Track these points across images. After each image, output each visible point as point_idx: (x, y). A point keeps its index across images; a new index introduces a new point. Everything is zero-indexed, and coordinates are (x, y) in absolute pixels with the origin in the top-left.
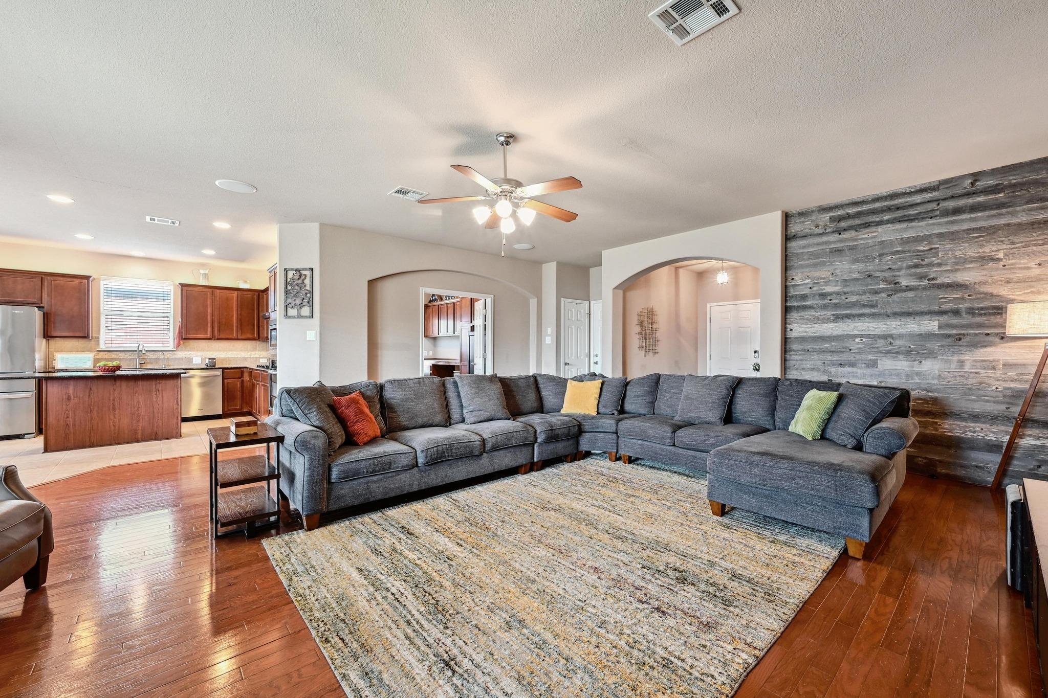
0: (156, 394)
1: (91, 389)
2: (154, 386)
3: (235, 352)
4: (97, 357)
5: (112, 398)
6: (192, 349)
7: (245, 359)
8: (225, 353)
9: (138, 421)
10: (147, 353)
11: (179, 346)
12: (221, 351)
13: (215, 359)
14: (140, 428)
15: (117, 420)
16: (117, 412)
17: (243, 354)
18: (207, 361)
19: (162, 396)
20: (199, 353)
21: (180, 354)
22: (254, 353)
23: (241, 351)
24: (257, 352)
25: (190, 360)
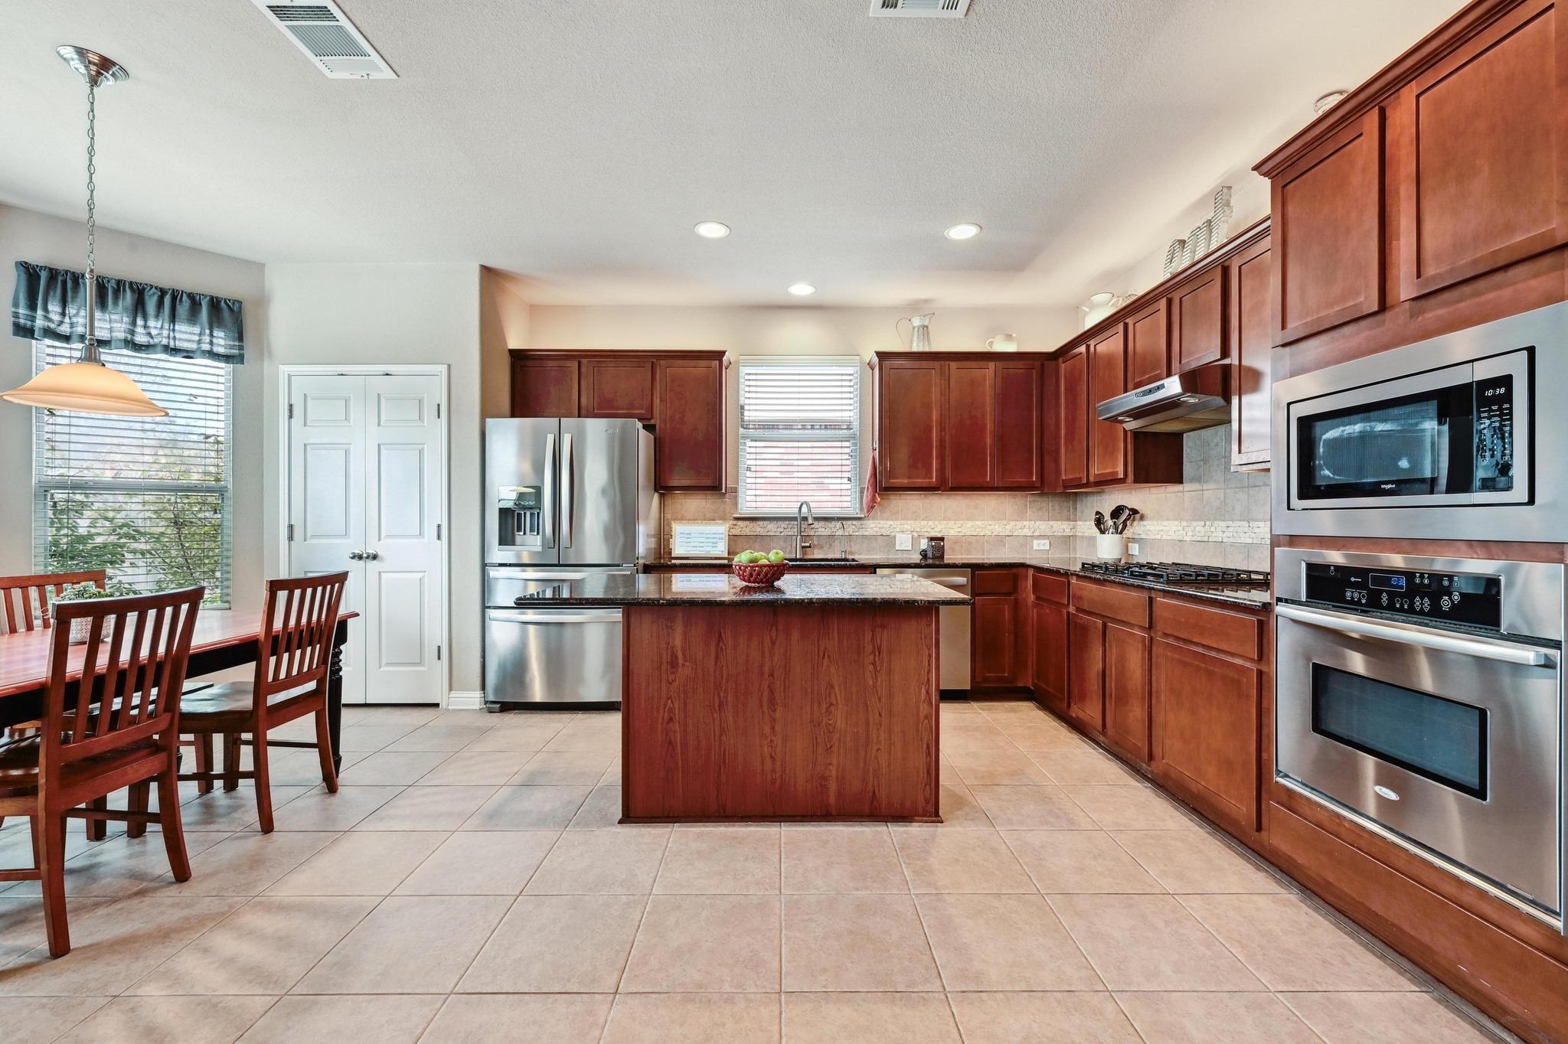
0: (874, 664)
1: (720, 636)
2: (868, 636)
3: (979, 523)
4: (734, 532)
5: (766, 669)
6: (895, 516)
7: (1000, 540)
8: (959, 523)
9: (828, 750)
10: (817, 524)
11: (873, 507)
12: (949, 519)
13: (942, 539)
14: (834, 772)
15: (778, 740)
16: (778, 715)
17: (997, 528)
18: (924, 544)
19: (890, 672)
20: (908, 525)
21: (873, 526)
22: (1020, 524)
23: (993, 519)
24: (1026, 523)
25: (890, 540)
